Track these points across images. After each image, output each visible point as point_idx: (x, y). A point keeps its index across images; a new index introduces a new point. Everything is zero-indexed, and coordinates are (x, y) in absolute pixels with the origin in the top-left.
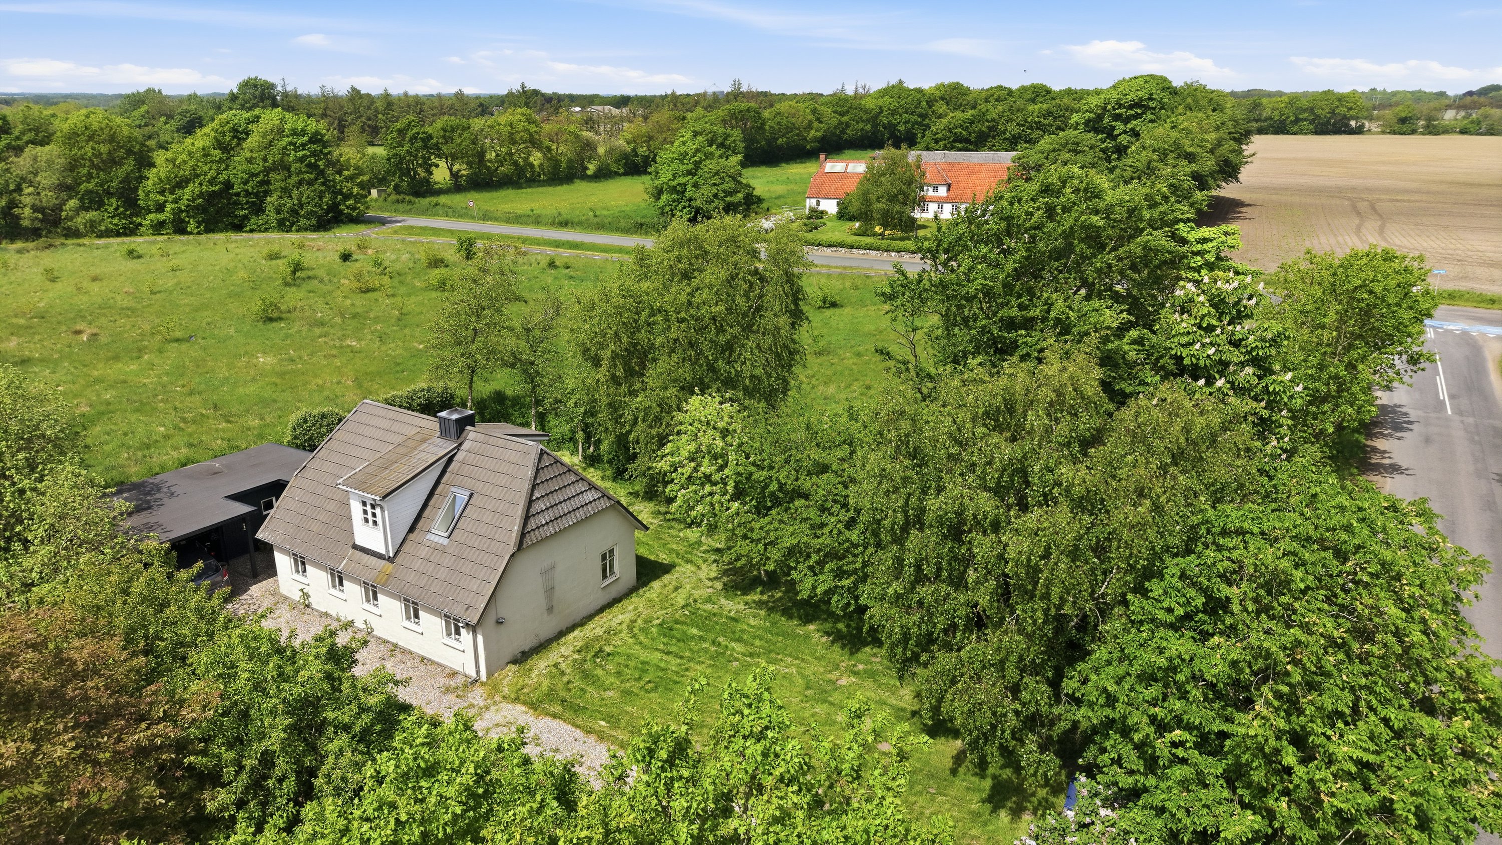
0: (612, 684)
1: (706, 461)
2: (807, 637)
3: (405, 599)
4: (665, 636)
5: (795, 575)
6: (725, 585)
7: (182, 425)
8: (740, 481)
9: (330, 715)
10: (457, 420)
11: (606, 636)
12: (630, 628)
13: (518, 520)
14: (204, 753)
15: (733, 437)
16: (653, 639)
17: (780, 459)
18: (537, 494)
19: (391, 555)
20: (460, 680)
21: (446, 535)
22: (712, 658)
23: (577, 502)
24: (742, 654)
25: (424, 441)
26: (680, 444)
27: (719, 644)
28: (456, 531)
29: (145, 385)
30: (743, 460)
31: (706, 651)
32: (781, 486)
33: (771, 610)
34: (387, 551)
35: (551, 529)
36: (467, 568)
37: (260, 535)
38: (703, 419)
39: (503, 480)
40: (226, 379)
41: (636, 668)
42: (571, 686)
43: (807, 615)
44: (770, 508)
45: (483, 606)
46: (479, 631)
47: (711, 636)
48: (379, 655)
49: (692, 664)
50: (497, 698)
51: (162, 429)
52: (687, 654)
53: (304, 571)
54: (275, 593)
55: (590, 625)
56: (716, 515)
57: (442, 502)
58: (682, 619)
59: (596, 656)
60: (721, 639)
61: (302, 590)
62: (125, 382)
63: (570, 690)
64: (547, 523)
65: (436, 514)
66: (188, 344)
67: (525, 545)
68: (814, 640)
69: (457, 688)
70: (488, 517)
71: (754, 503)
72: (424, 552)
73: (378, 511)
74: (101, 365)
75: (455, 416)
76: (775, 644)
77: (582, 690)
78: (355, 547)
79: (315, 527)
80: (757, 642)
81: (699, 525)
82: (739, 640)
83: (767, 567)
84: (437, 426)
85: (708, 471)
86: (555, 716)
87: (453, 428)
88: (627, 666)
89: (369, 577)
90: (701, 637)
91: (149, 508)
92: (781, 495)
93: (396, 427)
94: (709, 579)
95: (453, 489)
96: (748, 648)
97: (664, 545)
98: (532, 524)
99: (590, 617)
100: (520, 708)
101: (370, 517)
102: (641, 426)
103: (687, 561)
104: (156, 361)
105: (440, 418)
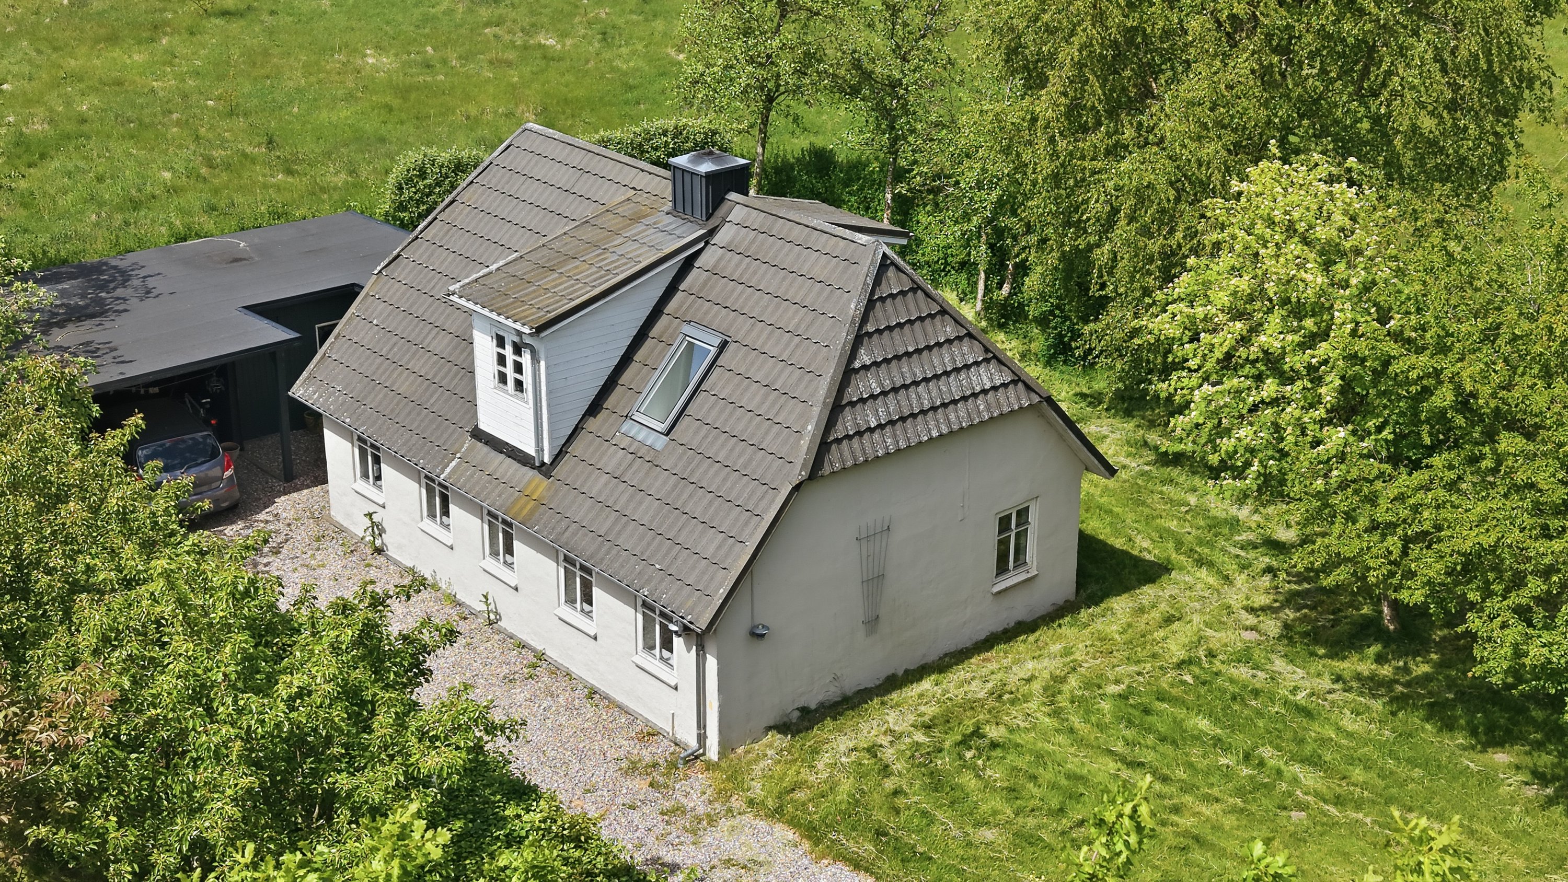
0: (995, 813)
1: (1275, 320)
2: (1488, 779)
3: (567, 559)
4: (1130, 723)
5: (1474, 622)
6: (1286, 626)
7: (204, 171)
8: (1357, 378)
9: (343, 781)
10: (709, 176)
11: (991, 703)
12: (1052, 691)
13: (816, 410)
14: (73, 822)
15: (1350, 266)
16: (1101, 727)
17: (1470, 328)
18: (864, 358)
19: (547, 460)
20: (660, 750)
21: (662, 427)
22: (1240, 792)
23: (954, 387)
24: (1317, 794)
25: (635, 219)
26: (1211, 275)
27: (1262, 764)
28: (684, 422)
29: (153, 90)
30: (1369, 325)
31: (1227, 774)
32: (1465, 402)
33: (1399, 702)
34: (540, 450)
35: (887, 442)
36: (698, 505)
37: (300, 391)
38: (1278, 215)
39: (793, 318)
40: (299, 90)
41: (1053, 786)
42: (900, 801)
43: (1491, 728)
44: (1431, 450)
45: (723, 592)
46: (711, 646)
47: (1241, 741)
48: (505, 670)
49: (1188, 799)
50: (737, 803)
51: (167, 175)
52: (1180, 774)
53: (378, 478)
54: (321, 516)
55: (960, 673)
56: (1284, 454)
57: (662, 355)
58: (1174, 691)
59: (965, 742)
60: (1266, 752)
61: (370, 515)
62: (119, 83)
63: (897, 811)
64: (881, 426)
65: (645, 381)
66: (242, 23)
67: (827, 470)
68: (1504, 790)
69: (655, 765)
70: (752, 397)
71: (1386, 434)
72: (613, 459)
73: (526, 359)
74: (84, 50)
75: (706, 167)
76: (1403, 784)
77: (924, 814)
78: (479, 435)
79: (405, 384)
80: (1358, 774)
81: (1239, 474)
82: (1313, 761)
83: (1404, 596)
84: (666, 189)
85: (1276, 345)
86: (857, 865)
87: (699, 194)
88: (1034, 778)
89: (496, 500)
90: (1217, 741)
91: (102, 313)
92: (1460, 420)
93: (585, 186)
94: (1251, 610)
95: (687, 329)
96: (1334, 784)
97: (1149, 519)
98: (848, 423)
99: (960, 656)
100: (784, 833)
101: (509, 370)
102: (1123, 230)
103: (1201, 562)
104: (181, 50)
105: (674, 169)
